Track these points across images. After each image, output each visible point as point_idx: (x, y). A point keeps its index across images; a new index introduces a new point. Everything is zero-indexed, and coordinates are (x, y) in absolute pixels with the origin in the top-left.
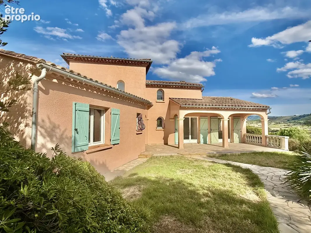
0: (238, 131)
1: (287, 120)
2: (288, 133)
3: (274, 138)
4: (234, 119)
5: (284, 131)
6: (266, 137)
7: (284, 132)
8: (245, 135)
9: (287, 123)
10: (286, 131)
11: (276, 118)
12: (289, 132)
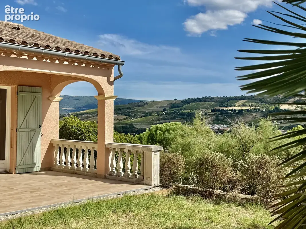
0: (32, 133)
1: (162, 109)
2: (163, 135)
3: (126, 151)
4: (21, 94)
5: (156, 131)
6: (108, 150)
7: (156, 134)
8: (55, 145)
9: (163, 114)
10: (158, 132)
11: (145, 104)
12: (164, 133)
